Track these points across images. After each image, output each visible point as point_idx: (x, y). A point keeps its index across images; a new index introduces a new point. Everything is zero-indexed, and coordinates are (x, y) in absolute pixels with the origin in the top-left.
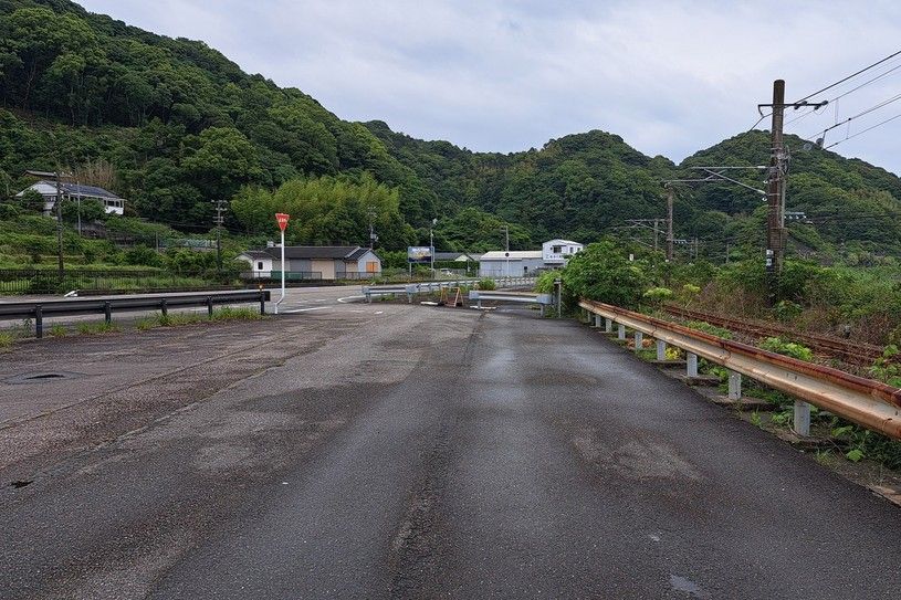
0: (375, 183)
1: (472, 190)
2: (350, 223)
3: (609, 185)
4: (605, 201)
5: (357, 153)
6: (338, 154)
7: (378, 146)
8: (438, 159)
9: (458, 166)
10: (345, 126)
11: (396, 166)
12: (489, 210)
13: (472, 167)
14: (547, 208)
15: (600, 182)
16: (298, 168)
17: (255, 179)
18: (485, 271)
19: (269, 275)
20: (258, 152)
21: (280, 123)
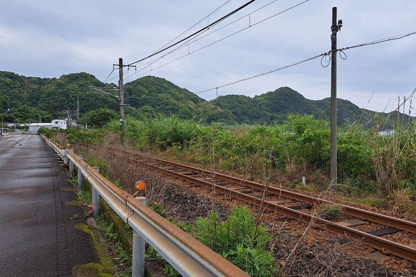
3: (88, 95)
8: (8, 80)
9: (19, 84)
12: (34, 104)
13: (25, 84)
14: (61, 104)
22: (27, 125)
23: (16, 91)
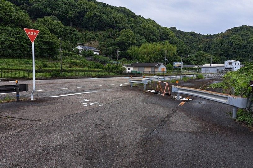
0: (169, 44)
1: (201, 46)
2: (161, 56)
3: (249, 43)
4: (247, 48)
5: (166, 36)
6: (160, 36)
7: (172, 33)
8: (191, 37)
9: (197, 39)
10: (163, 28)
11: (177, 39)
12: (206, 52)
13: (201, 39)
14: (226, 51)
15: (245, 42)
16: (147, 41)
17: (135, 44)
18: (203, 70)
19: (131, 72)
20: (136, 36)
21: (144, 28)
22: (200, 66)
23: (195, 44)
